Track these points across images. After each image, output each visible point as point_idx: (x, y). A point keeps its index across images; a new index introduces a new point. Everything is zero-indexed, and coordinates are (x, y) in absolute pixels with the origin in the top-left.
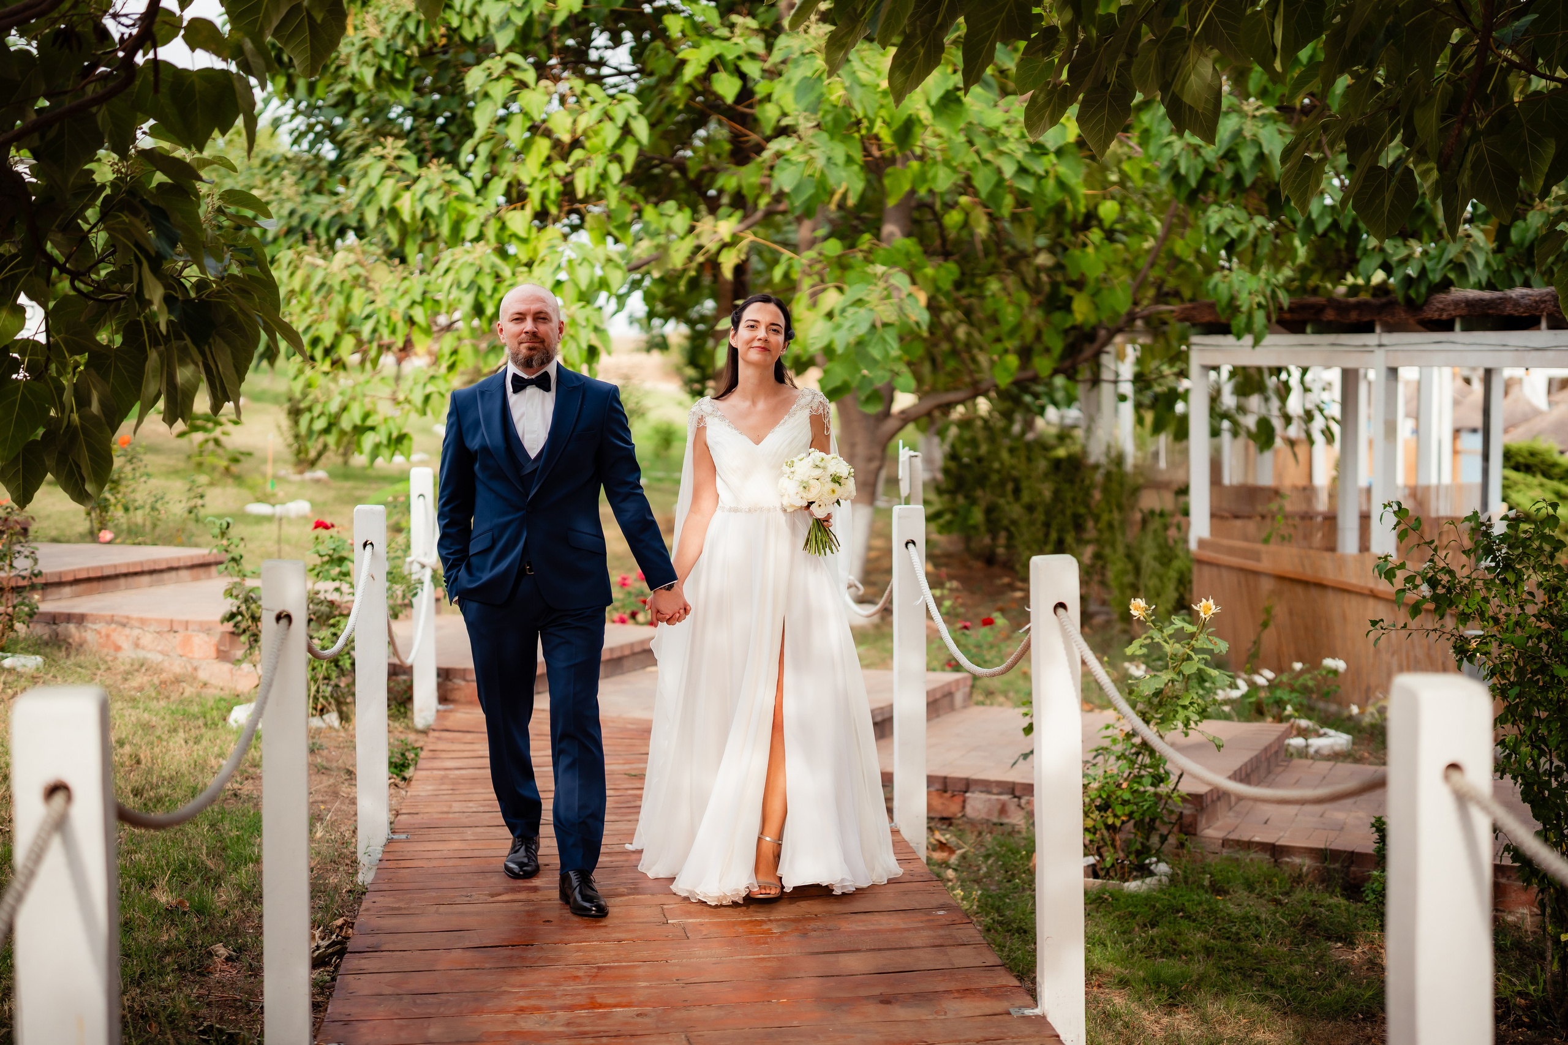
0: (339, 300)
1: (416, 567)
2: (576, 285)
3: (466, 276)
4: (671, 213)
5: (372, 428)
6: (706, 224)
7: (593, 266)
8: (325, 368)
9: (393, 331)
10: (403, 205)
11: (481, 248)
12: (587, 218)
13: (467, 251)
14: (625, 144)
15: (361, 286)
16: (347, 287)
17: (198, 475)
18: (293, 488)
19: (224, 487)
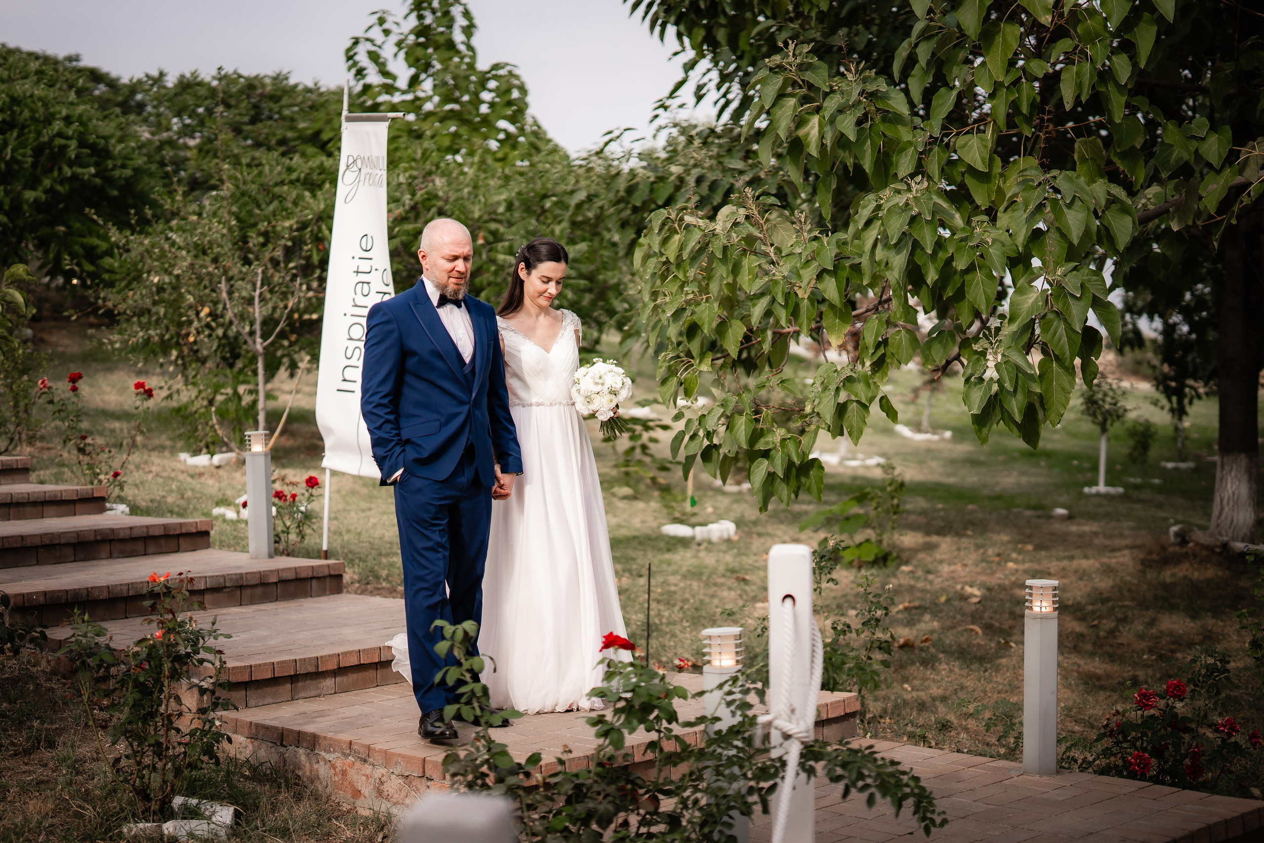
0: (722, 271)
1: (775, 737)
2: (1063, 236)
3: (897, 226)
4: (1201, 134)
5: (766, 454)
6: (1256, 150)
8: (705, 367)
9: (795, 314)
10: (808, 134)
11: (919, 185)
12: (1076, 145)
13: (898, 192)
14: (1137, 25)
15: (755, 253)
16: (735, 254)
17: (620, 486)
18: (724, 502)
19: (647, 501)
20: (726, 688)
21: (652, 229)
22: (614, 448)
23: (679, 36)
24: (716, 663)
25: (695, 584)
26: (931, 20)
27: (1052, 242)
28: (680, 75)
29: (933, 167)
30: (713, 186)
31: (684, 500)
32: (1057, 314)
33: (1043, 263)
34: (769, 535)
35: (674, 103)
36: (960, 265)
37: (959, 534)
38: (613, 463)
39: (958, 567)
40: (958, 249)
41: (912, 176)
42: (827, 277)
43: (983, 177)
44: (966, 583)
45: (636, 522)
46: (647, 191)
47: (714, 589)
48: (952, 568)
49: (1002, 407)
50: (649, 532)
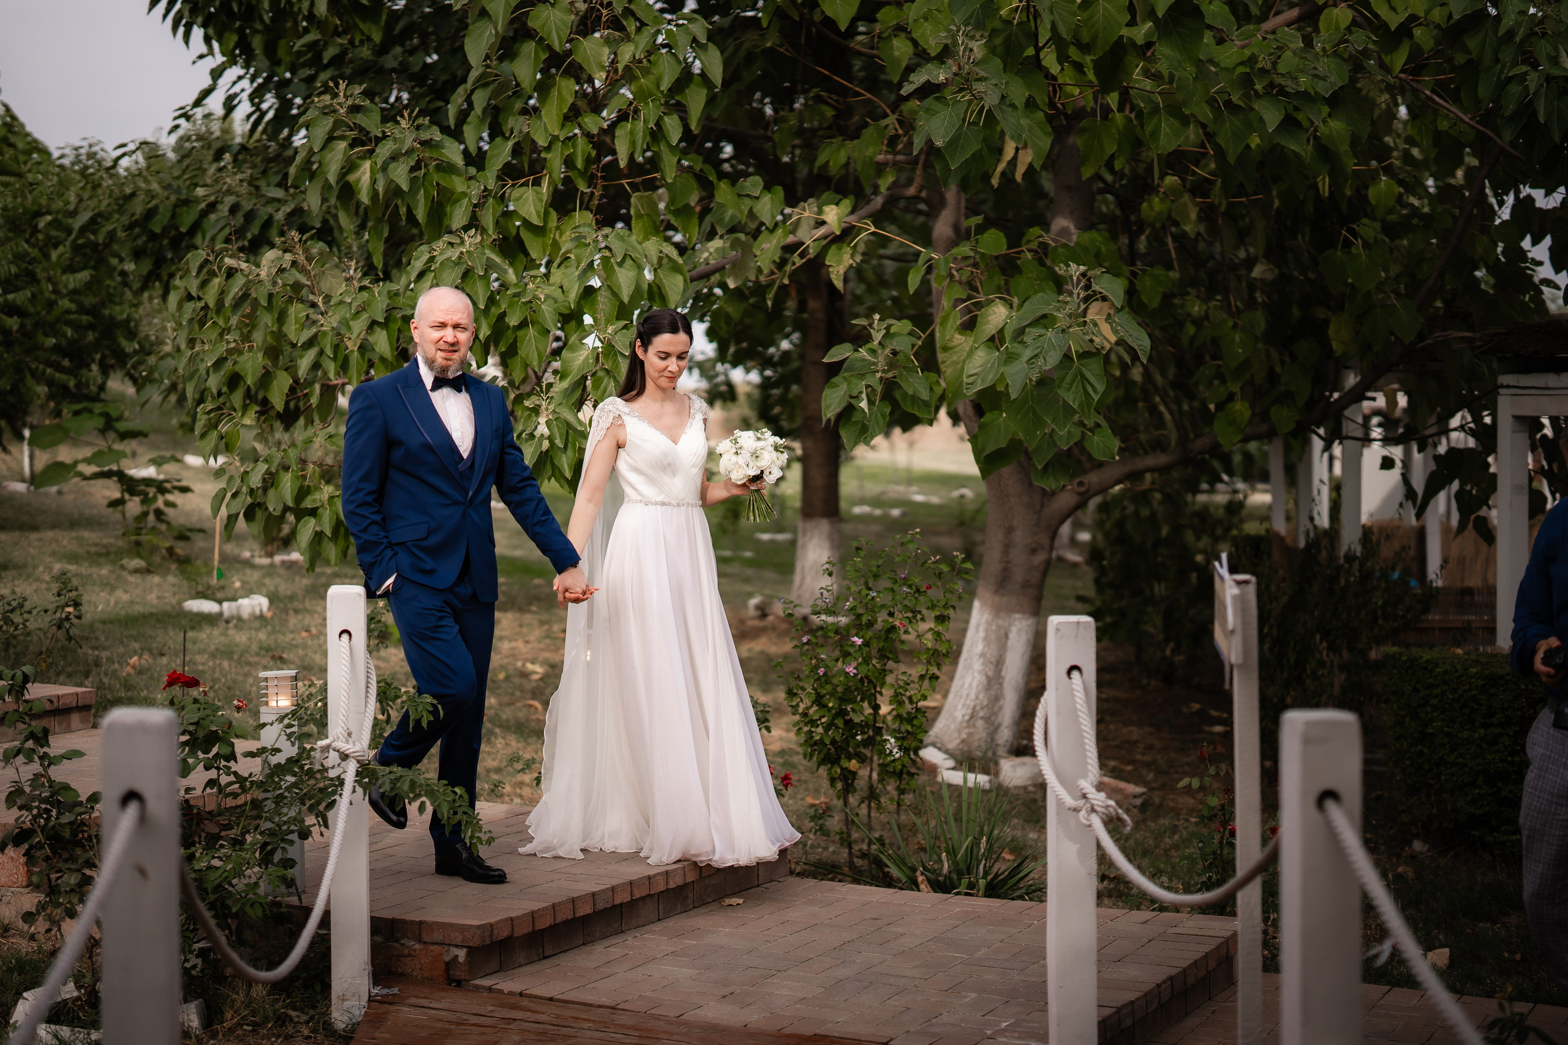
0: (267, 320)
1: (333, 758)
2: (615, 295)
4: (757, 193)
6: (807, 211)
7: (640, 268)
8: (247, 421)
9: (344, 367)
10: (359, 180)
11: (472, 239)
12: (633, 200)
13: (451, 244)
14: (688, 86)
15: (302, 301)
16: (279, 302)
17: (131, 558)
18: (254, 576)
19: (164, 575)
20: (286, 721)
21: (188, 271)
22: (123, 514)
23: (207, 40)
24: (273, 704)
25: (226, 664)
26: (488, 66)
27: (603, 301)
28: (207, 82)
29: (488, 219)
30: (250, 216)
31: (209, 573)
32: (607, 371)
33: (595, 320)
34: (307, 611)
35: (199, 112)
36: (513, 321)
37: (522, 610)
38: (120, 532)
39: (520, 644)
40: (511, 305)
41: (466, 228)
42: (378, 329)
43: (539, 231)
44: (527, 660)
45: (152, 598)
46: (168, 215)
47: (247, 669)
48: (514, 644)
49: (553, 464)
50: (168, 608)
